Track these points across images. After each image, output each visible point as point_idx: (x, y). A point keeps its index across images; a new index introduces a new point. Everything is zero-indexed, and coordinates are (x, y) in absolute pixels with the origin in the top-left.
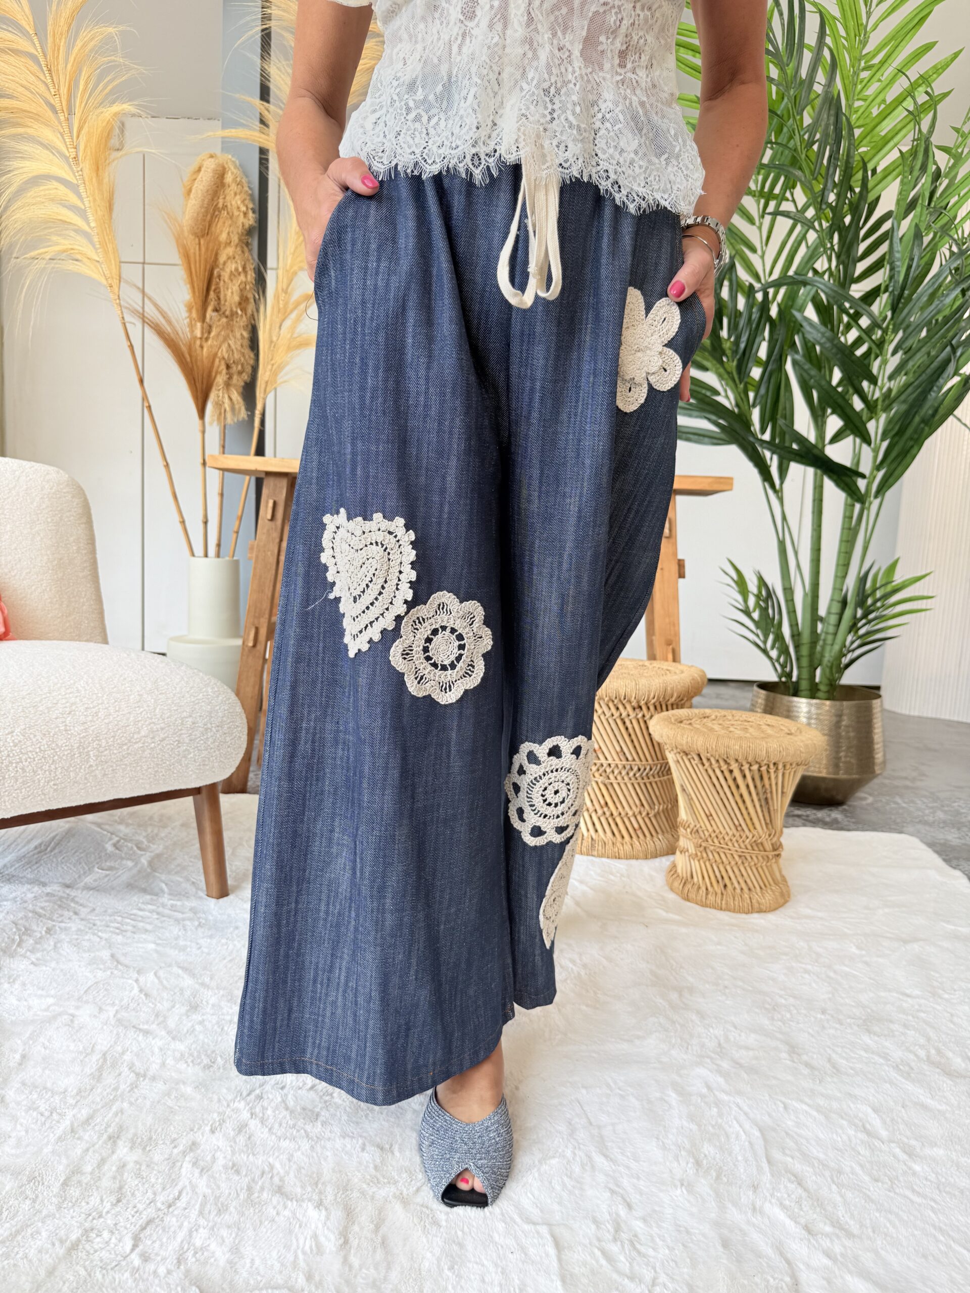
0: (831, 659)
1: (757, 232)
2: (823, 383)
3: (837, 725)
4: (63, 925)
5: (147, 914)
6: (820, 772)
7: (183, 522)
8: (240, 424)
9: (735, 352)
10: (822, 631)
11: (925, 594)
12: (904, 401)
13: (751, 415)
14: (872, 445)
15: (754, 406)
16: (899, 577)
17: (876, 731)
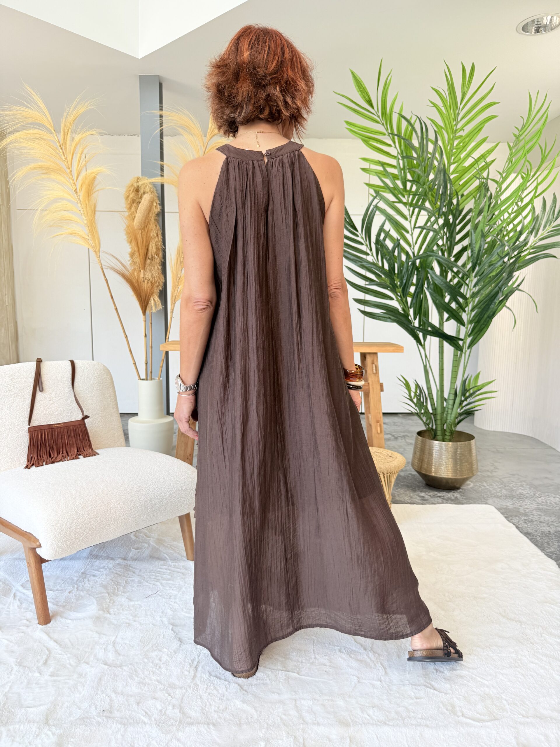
0: (451, 421)
1: (409, 223)
2: (442, 302)
3: (455, 453)
4: (131, 579)
5: (164, 570)
6: (449, 476)
7: (135, 364)
8: (159, 311)
9: (401, 283)
10: (446, 407)
11: (493, 390)
12: (479, 308)
13: (409, 311)
14: (466, 326)
15: (411, 308)
16: (480, 383)
17: (473, 455)
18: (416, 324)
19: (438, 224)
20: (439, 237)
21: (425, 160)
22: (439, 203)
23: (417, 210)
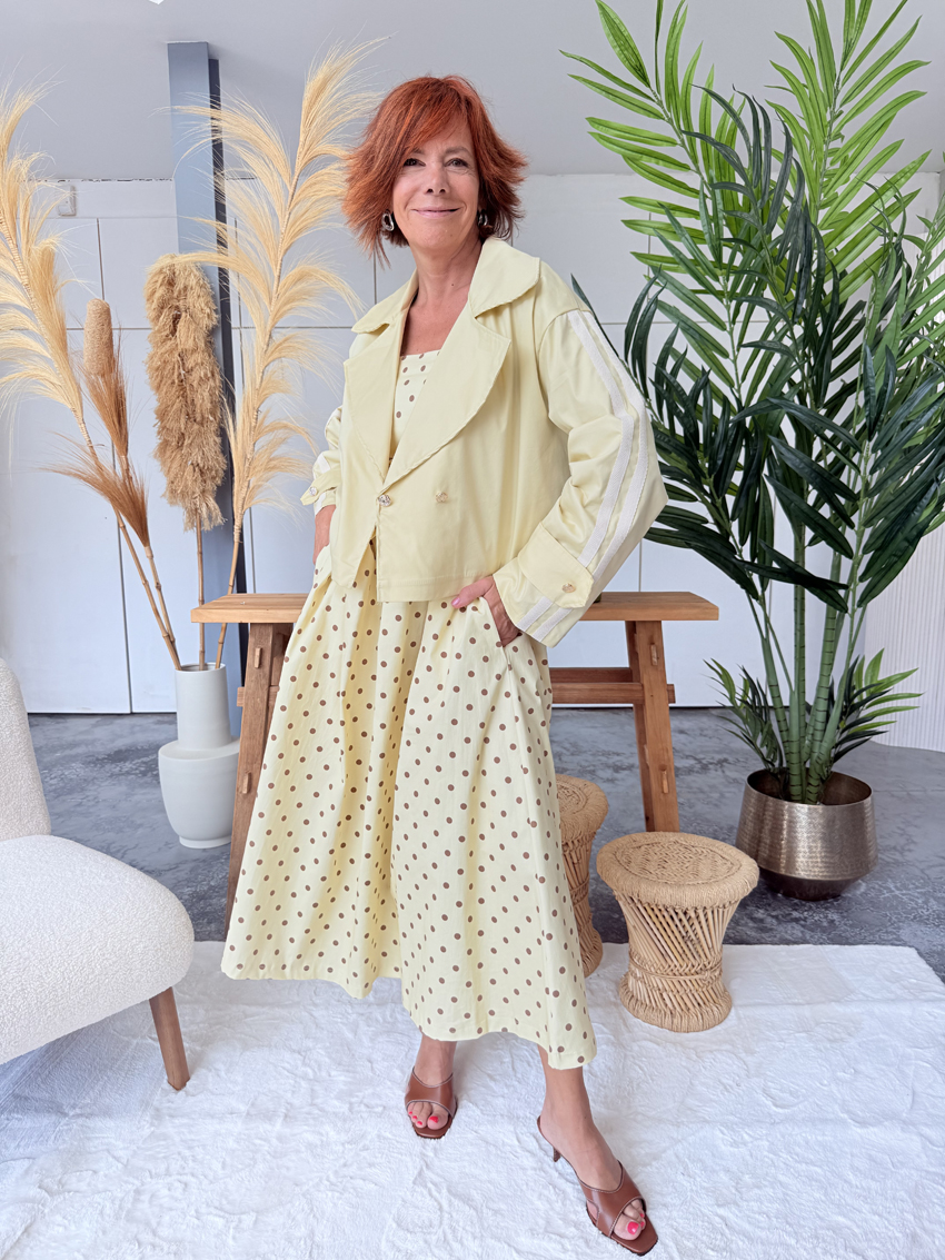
0: (824, 758)
1: (728, 336)
2: (804, 507)
3: (829, 824)
6: (814, 875)
7: (167, 637)
9: (713, 464)
10: (810, 726)
11: (913, 691)
13: (729, 527)
14: (854, 558)
15: (733, 519)
18: (746, 553)
19: (792, 337)
20: (794, 363)
21: (764, 194)
22: (794, 292)
23: (745, 306)
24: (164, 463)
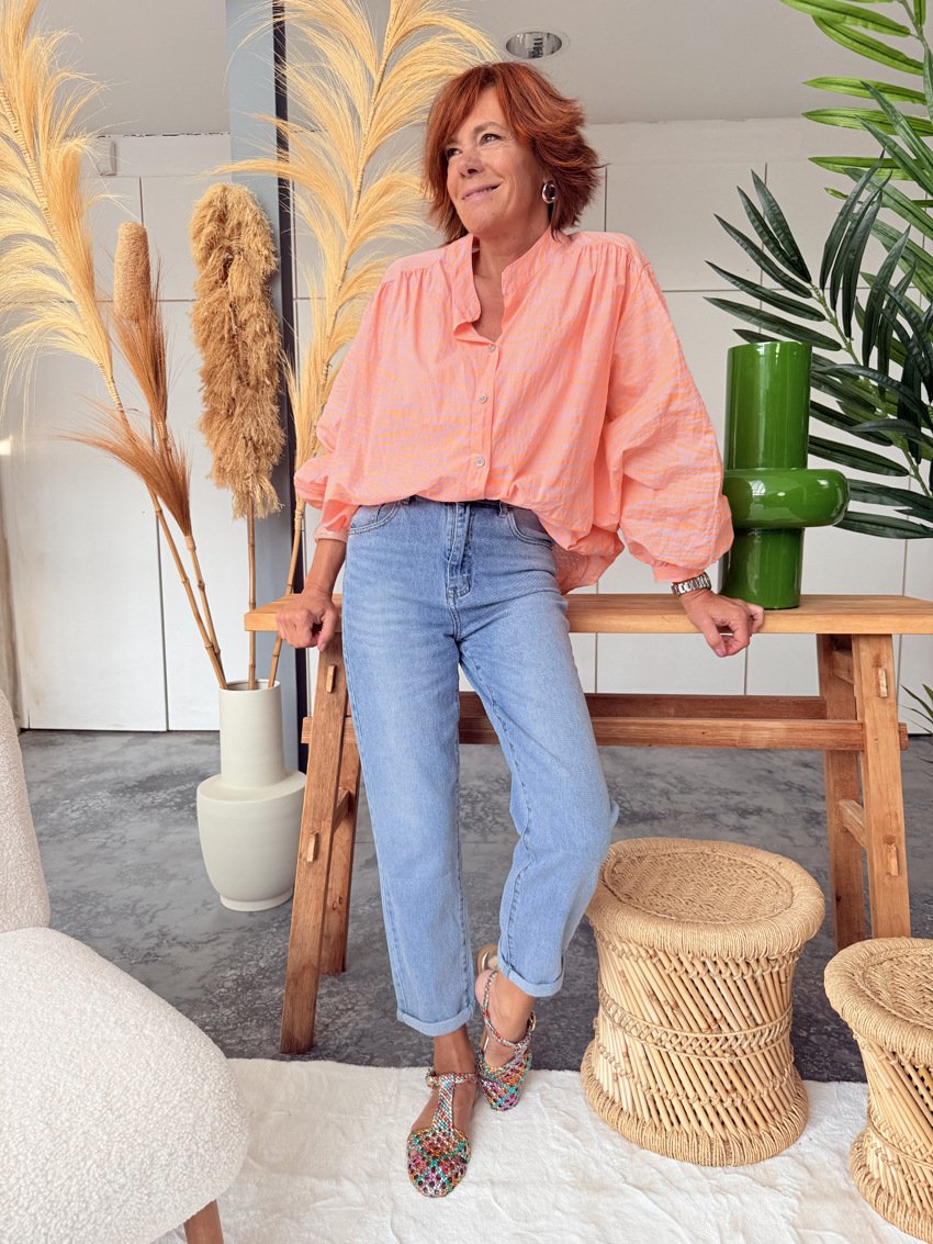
7: (210, 648)
24: (210, 437)
